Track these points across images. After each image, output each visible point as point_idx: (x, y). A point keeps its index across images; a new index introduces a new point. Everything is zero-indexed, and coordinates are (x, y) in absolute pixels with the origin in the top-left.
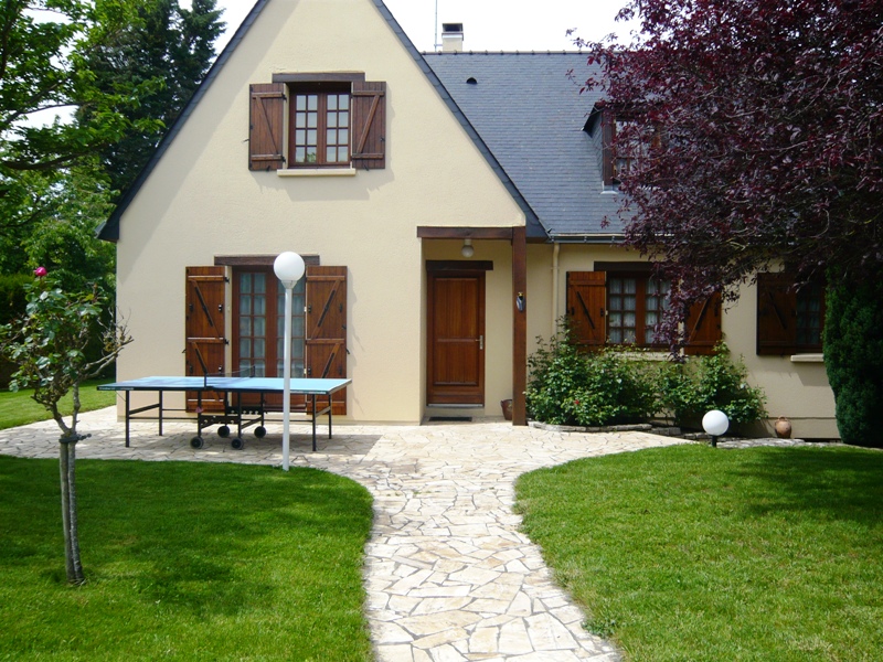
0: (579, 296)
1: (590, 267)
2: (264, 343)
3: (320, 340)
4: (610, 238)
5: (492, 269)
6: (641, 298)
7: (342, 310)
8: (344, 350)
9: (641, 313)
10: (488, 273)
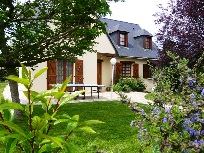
0: (118, 67)
1: (119, 62)
2: (62, 76)
3: (78, 76)
4: (124, 57)
5: (103, 61)
6: (125, 68)
7: (82, 69)
8: (83, 78)
9: (125, 71)
10: (102, 62)
